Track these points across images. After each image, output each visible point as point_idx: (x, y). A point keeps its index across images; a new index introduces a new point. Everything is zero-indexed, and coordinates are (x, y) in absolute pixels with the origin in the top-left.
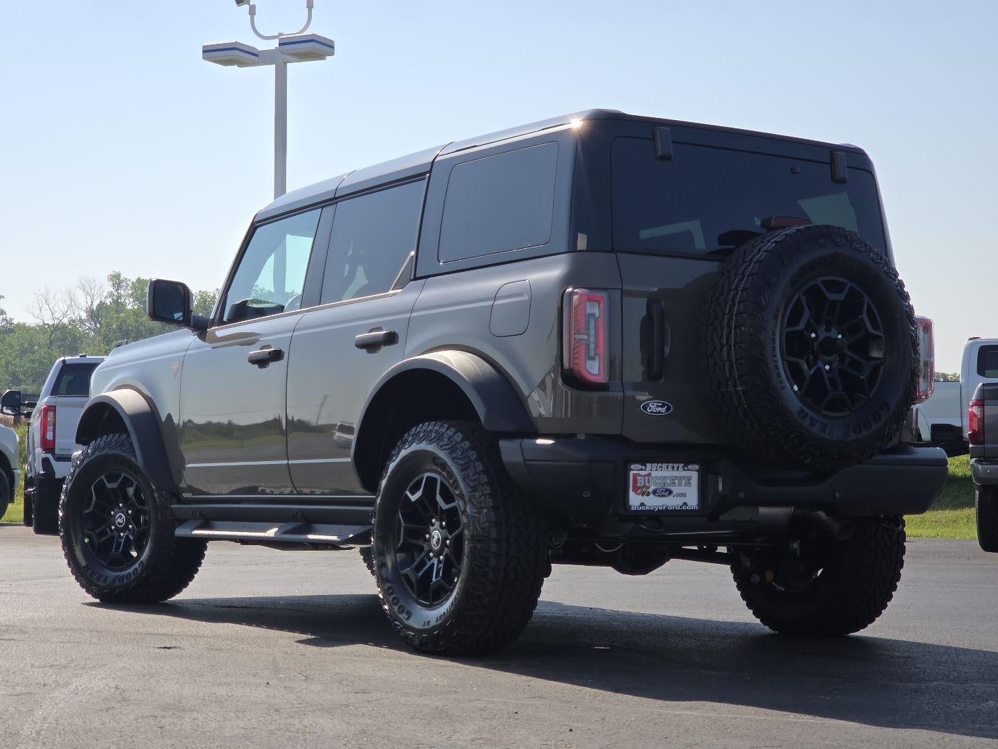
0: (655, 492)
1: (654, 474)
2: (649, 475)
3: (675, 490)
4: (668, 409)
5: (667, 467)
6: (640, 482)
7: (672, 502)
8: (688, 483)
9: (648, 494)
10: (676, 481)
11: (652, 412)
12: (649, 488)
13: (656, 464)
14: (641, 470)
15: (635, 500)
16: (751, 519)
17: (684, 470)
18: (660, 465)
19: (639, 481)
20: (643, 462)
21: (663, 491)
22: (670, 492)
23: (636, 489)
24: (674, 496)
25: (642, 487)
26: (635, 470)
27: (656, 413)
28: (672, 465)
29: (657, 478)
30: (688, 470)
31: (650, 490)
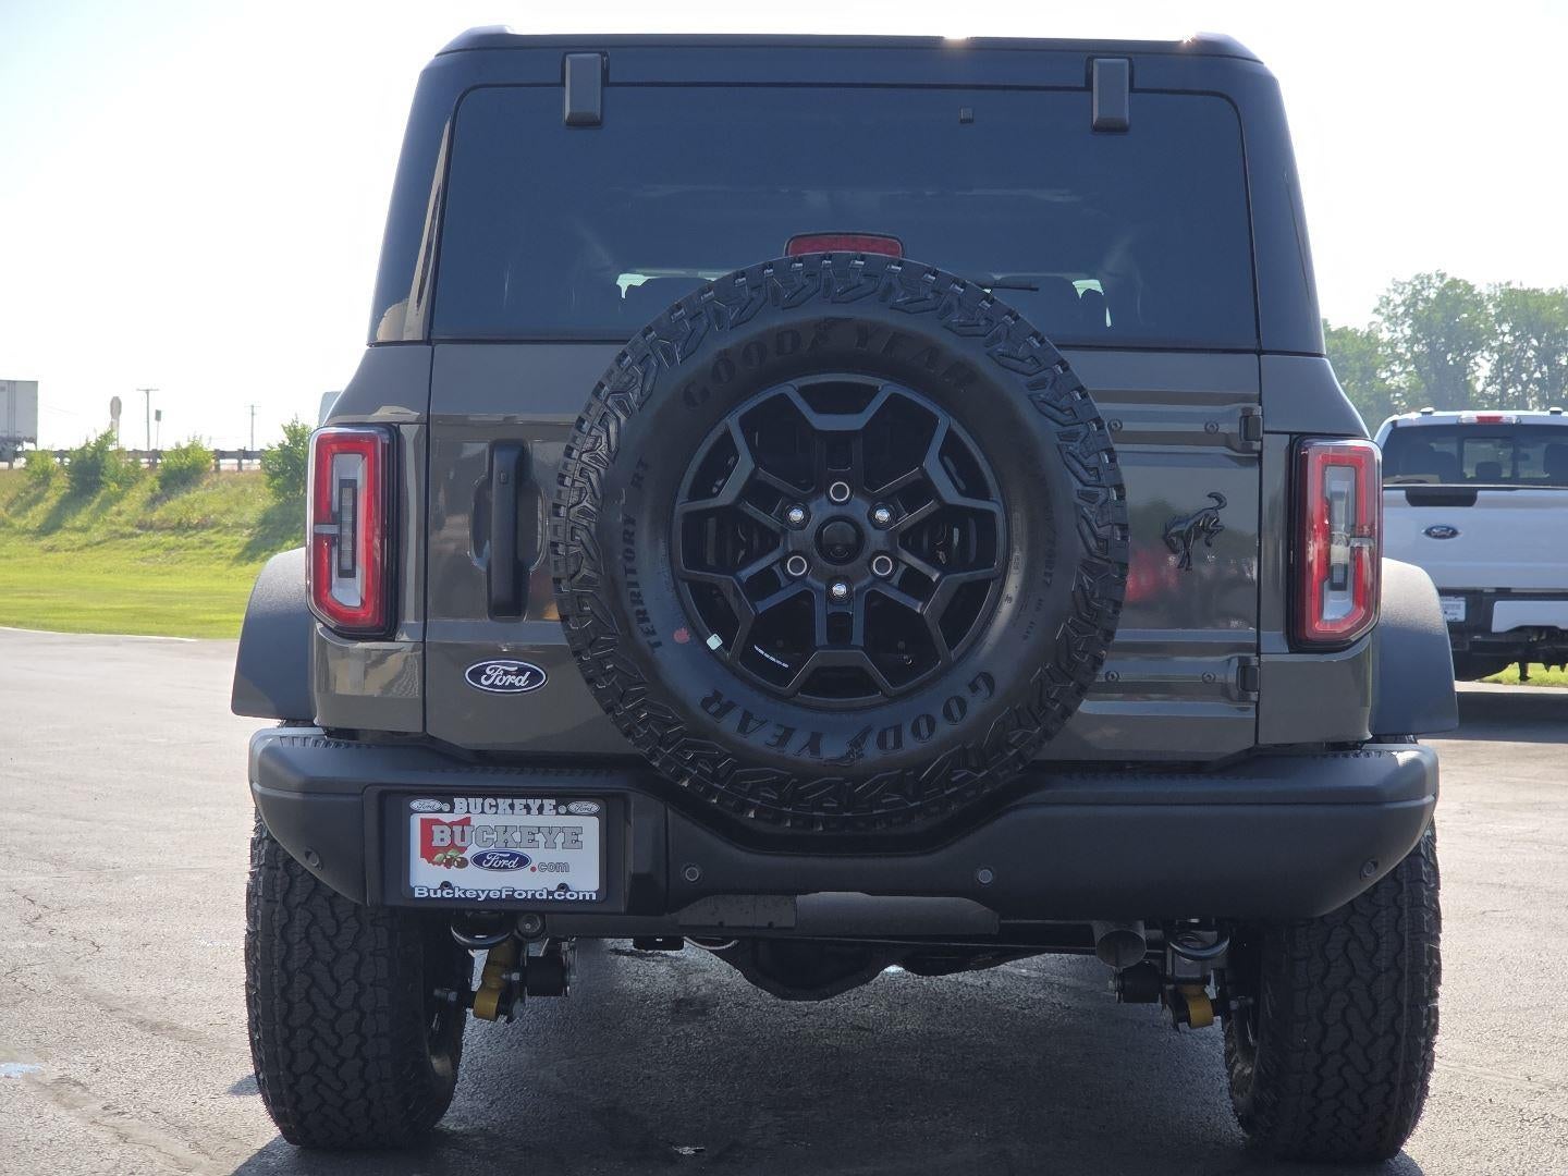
0: (479, 860)
1: (477, 820)
2: (466, 822)
3: (536, 855)
4: (535, 676)
5: (512, 806)
6: (440, 837)
7: (527, 883)
8: (574, 840)
9: (463, 863)
10: (539, 837)
11: (493, 685)
12: (463, 849)
13: (479, 801)
14: (441, 811)
15: (425, 877)
16: (770, 924)
17: (558, 813)
18: (489, 801)
19: (437, 836)
20: (446, 795)
21: (501, 858)
22: (523, 861)
23: (429, 852)
24: (533, 869)
25: (446, 849)
26: (423, 810)
27: (503, 687)
28: (524, 801)
29: (485, 829)
30: (569, 813)
31: (468, 855)
